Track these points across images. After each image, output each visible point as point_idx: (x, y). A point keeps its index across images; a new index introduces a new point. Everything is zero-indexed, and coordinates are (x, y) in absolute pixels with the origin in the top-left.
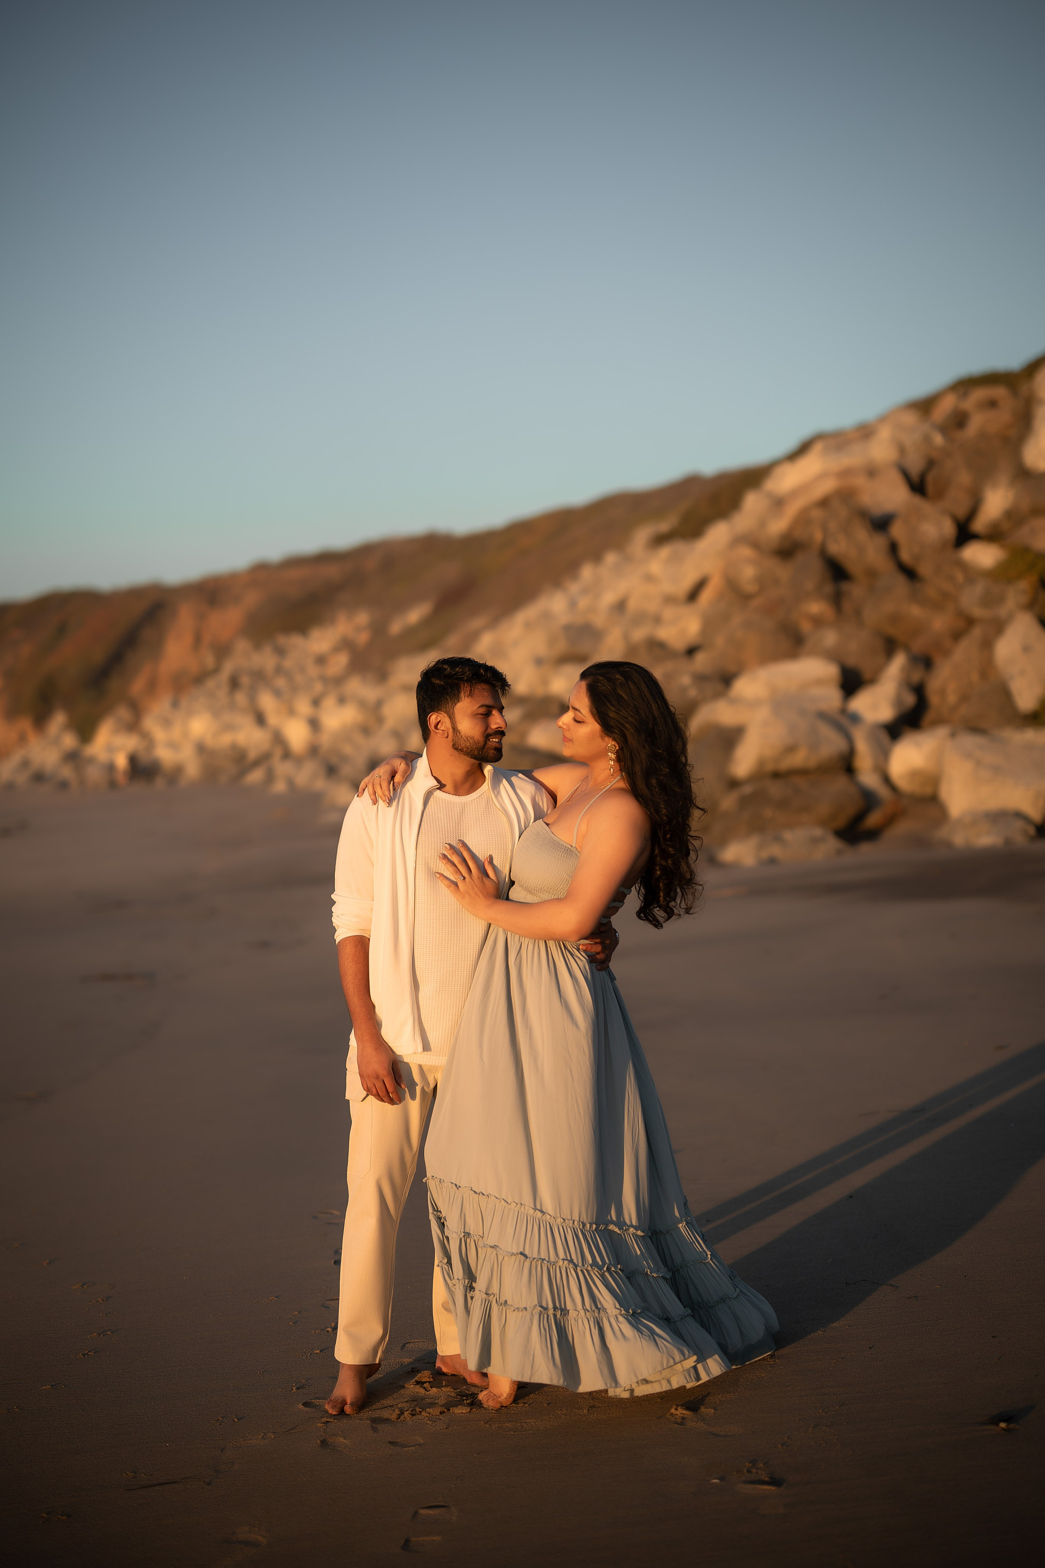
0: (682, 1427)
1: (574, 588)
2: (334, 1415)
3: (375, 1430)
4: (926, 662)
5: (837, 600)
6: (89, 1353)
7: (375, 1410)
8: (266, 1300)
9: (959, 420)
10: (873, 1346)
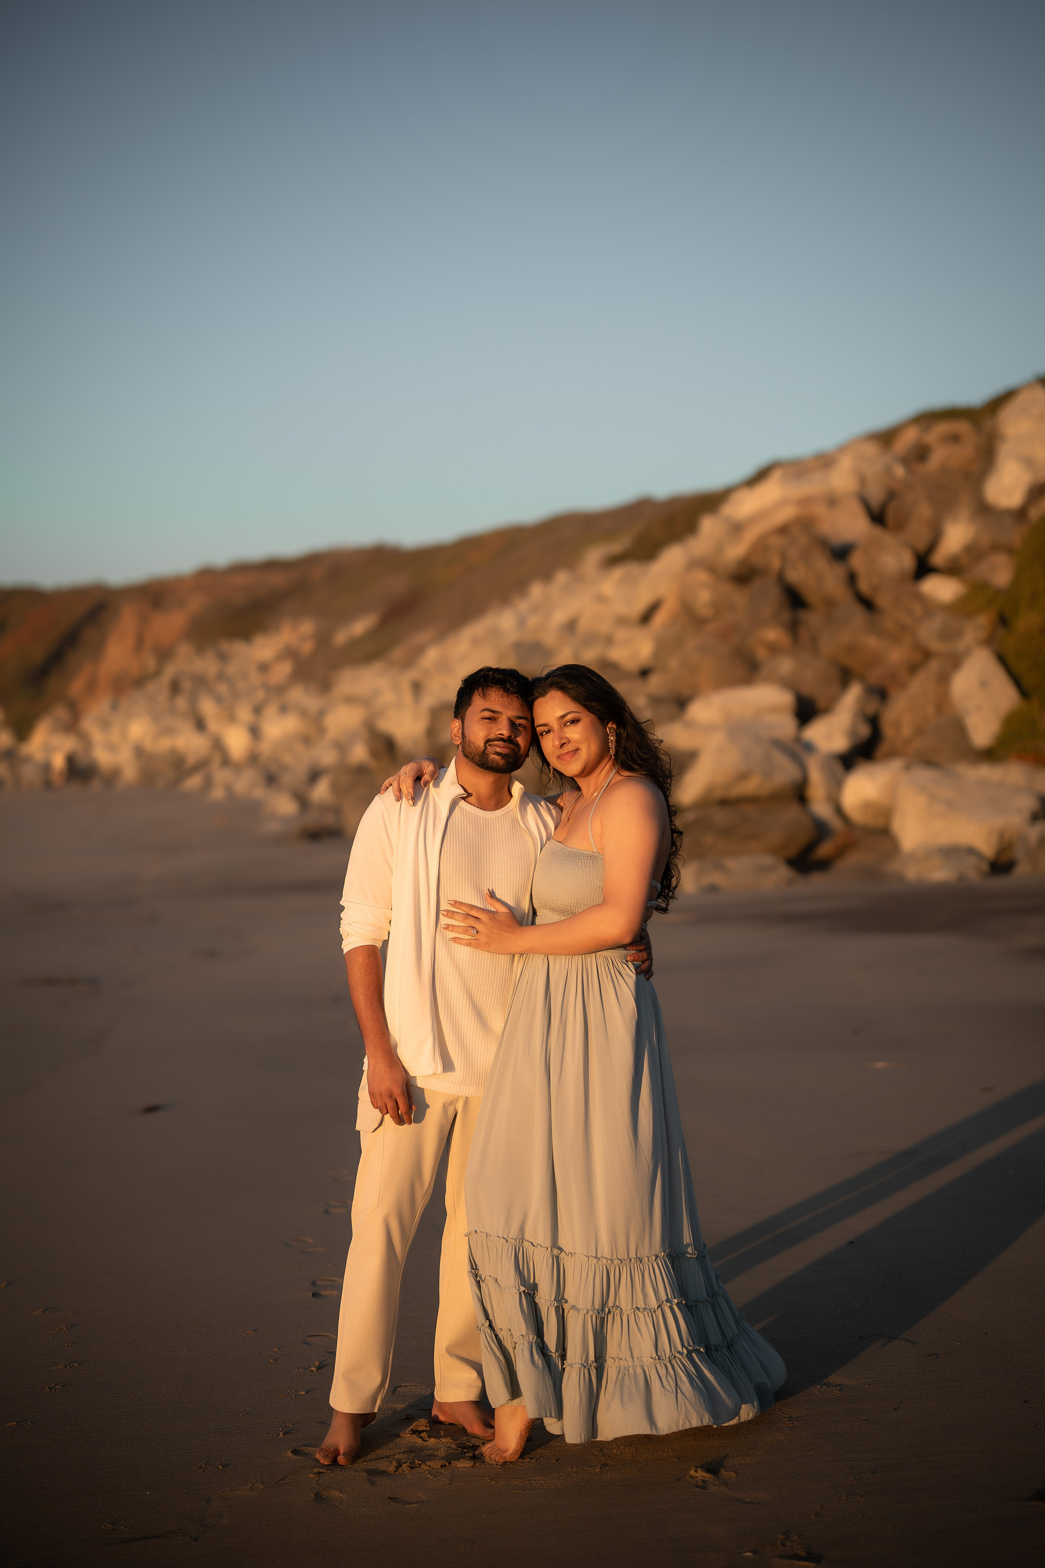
0: (704, 1491)
1: (523, 606)
2: (326, 1465)
3: (372, 1483)
4: (880, 693)
5: (794, 628)
6: (56, 1387)
7: (370, 1460)
8: (242, 1334)
9: (921, 453)
10: (898, 1407)
